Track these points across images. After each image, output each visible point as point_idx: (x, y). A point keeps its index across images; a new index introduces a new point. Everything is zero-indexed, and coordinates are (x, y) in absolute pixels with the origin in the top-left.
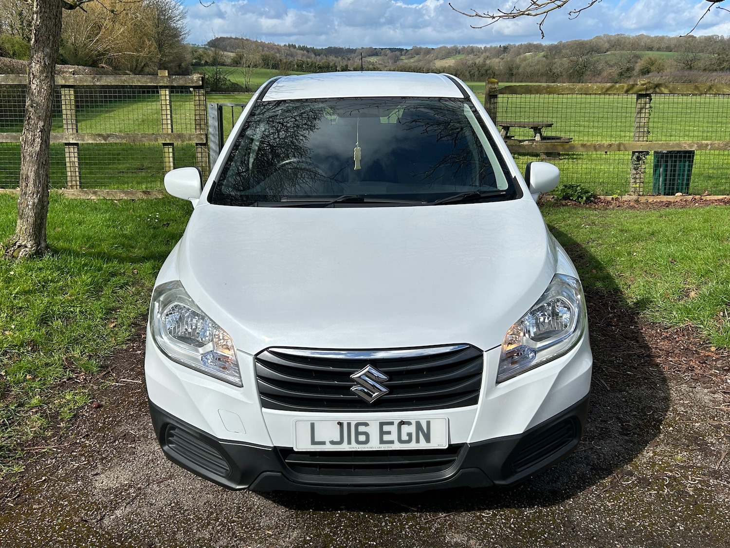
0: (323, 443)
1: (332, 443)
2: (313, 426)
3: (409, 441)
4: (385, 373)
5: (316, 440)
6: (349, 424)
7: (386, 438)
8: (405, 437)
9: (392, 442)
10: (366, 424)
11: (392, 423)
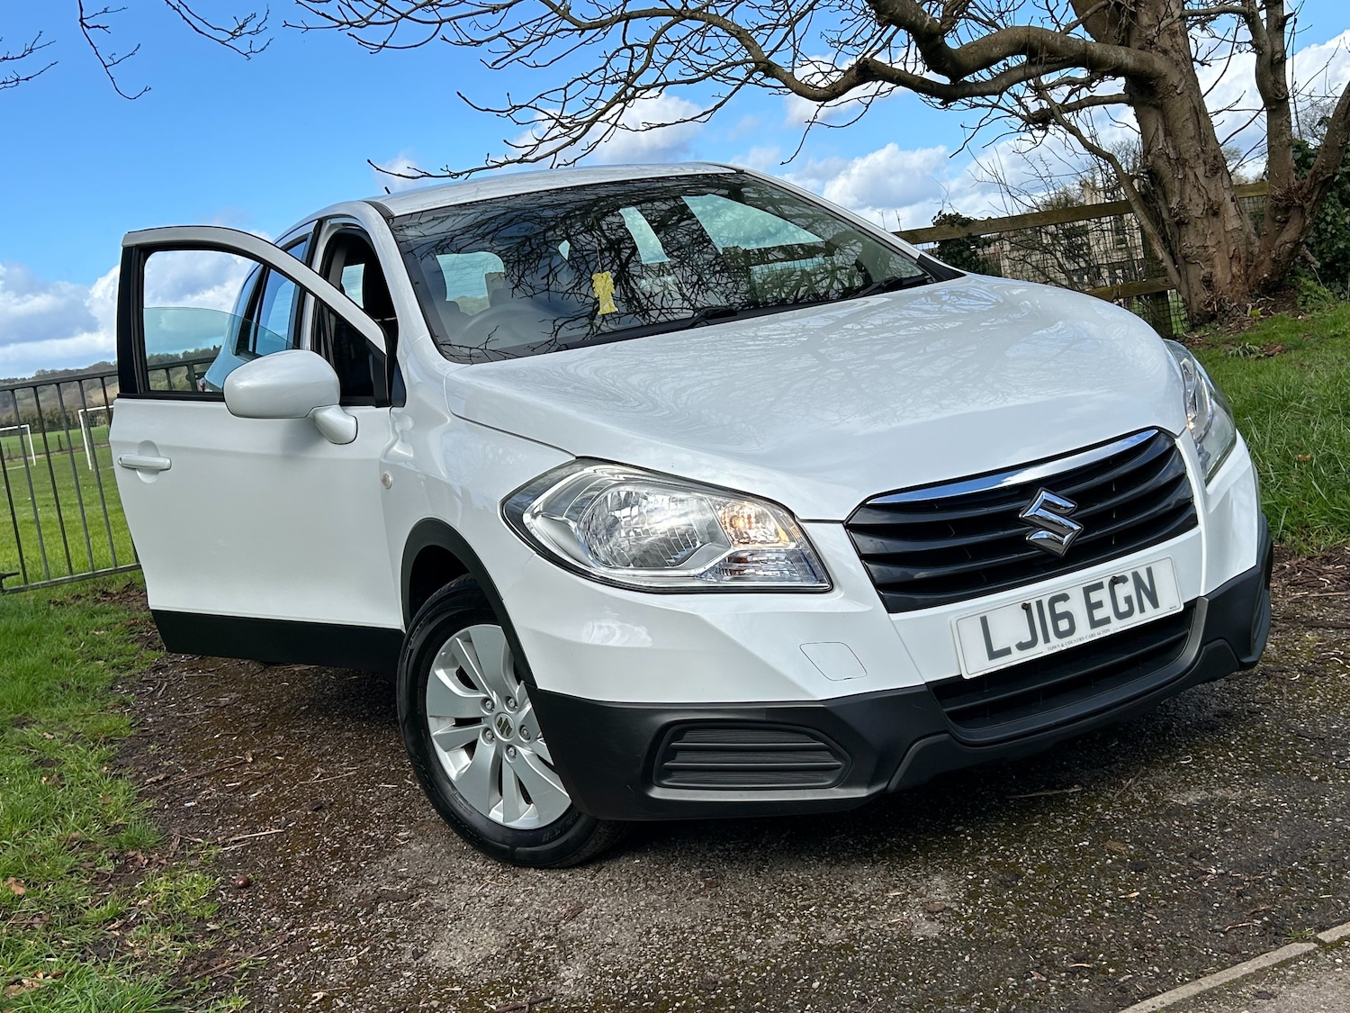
0: (1007, 652)
1: (1022, 647)
2: (984, 621)
3: (1130, 613)
4: (1070, 497)
5: (996, 648)
6: (1039, 604)
7: (1098, 614)
8: (1123, 607)
9: (1107, 621)
10: (1064, 598)
11: (1099, 586)
